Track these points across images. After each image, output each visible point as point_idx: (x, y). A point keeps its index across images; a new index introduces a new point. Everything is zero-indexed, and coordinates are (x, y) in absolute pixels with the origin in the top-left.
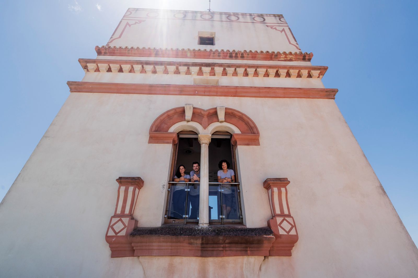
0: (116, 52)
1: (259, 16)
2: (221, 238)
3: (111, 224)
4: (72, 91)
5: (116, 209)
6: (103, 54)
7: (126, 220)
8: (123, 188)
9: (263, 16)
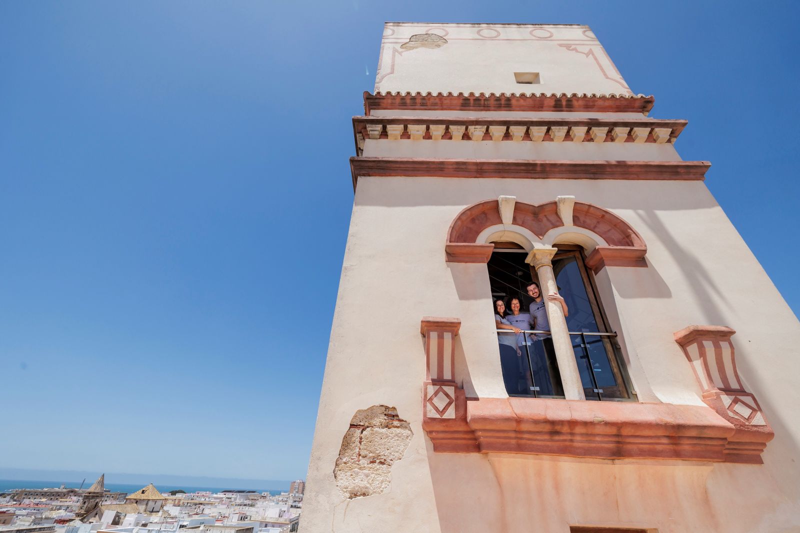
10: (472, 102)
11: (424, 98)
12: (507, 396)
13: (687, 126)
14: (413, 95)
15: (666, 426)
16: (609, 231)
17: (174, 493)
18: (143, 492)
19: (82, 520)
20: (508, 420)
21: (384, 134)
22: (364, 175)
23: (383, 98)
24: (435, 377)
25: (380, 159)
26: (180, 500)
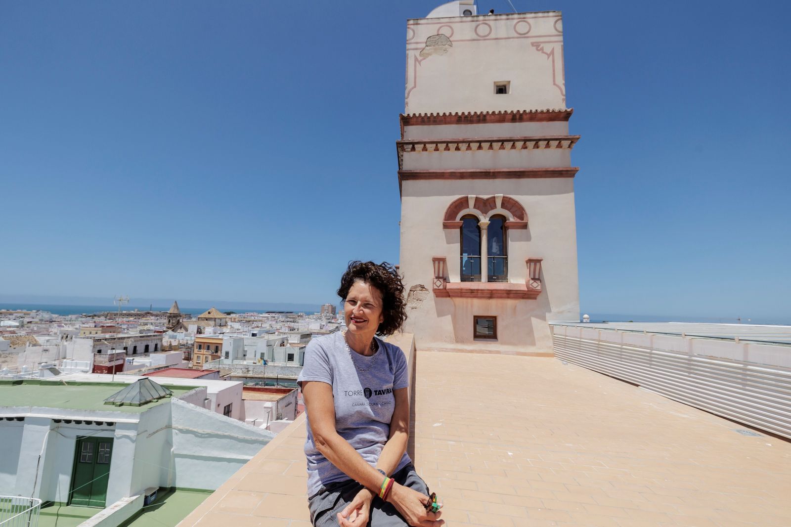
10: (463, 119)
11: (435, 117)
12: (460, 281)
13: (580, 139)
14: (429, 115)
15: (506, 290)
16: (516, 211)
17: (229, 314)
18: (209, 313)
19: (173, 331)
20: (458, 289)
21: (413, 149)
22: (405, 180)
23: (411, 118)
24: (437, 276)
25: (413, 172)
26: (235, 319)
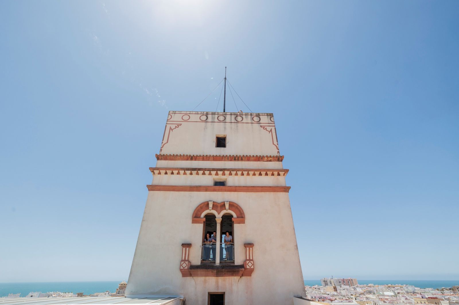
0: (168, 158)
1: (257, 115)
2: (224, 270)
3: (181, 264)
4: (149, 190)
5: (182, 258)
6: (160, 159)
7: (187, 262)
8: (184, 249)
9: (260, 115)
